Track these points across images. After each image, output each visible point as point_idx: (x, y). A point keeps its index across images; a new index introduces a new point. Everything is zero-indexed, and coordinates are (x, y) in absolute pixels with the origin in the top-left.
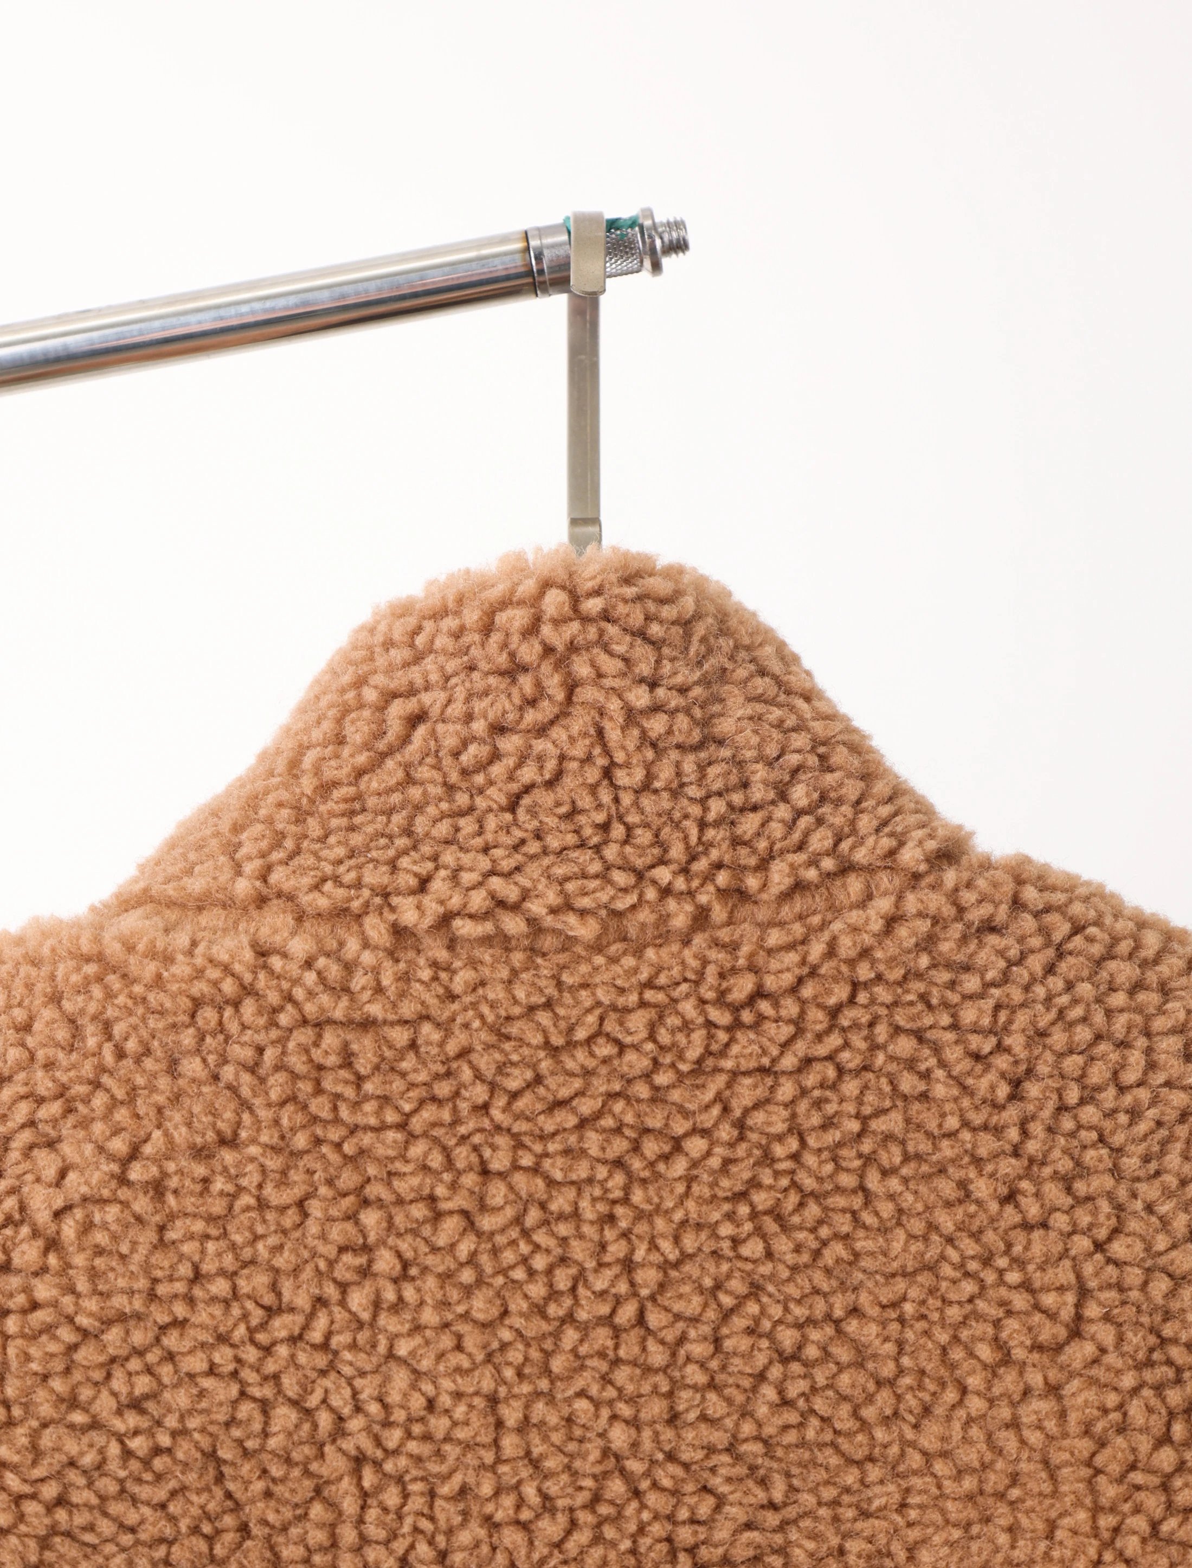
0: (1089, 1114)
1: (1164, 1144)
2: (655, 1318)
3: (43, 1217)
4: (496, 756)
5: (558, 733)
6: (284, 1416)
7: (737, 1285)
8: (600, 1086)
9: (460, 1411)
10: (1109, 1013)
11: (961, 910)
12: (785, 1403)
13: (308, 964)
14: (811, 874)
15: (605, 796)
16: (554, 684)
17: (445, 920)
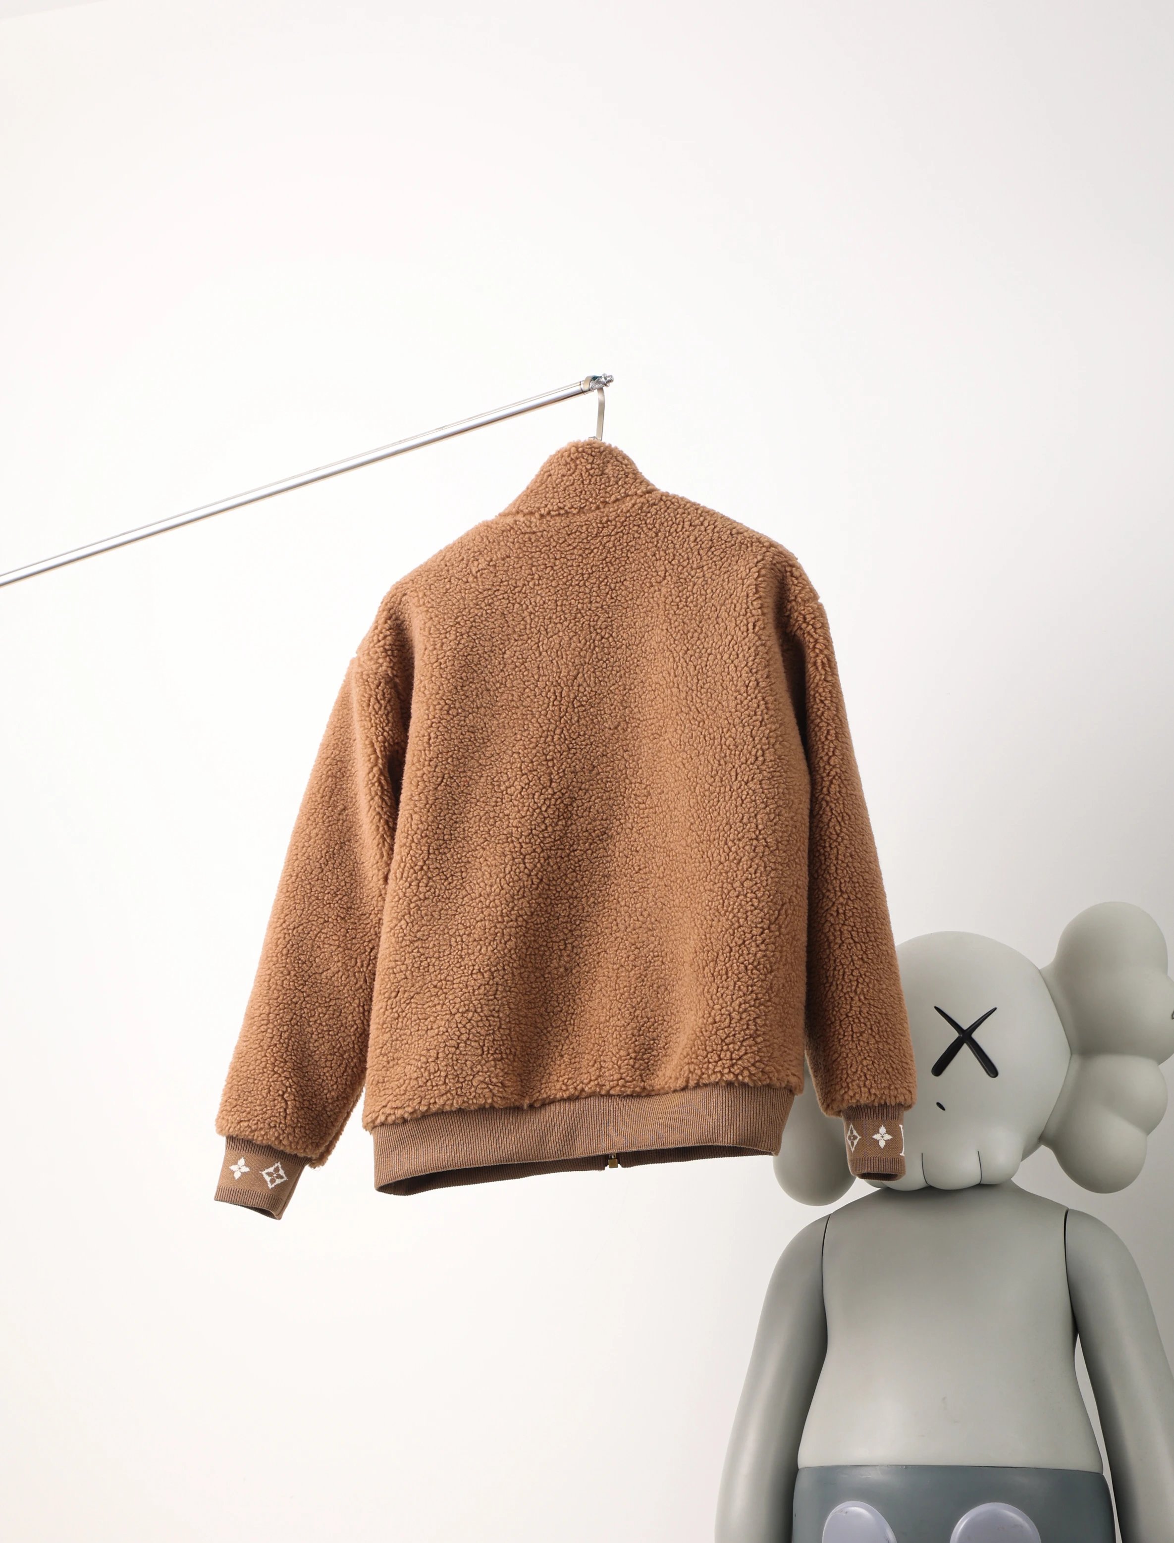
0: (670, 538)
1: (684, 543)
2: (587, 584)
3: (474, 572)
4: (563, 481)
5: (574, 475)
6: (517, 606)
7: (603, 577)
8: (577, 540)
9: (549, 603)
10: (676, 519)
11: (648, 501)
12: (612, 598)
13: (524, 522)
14: (619, 497)
15: (581, 486)
16: (573, 465)
17: (549, 513)
